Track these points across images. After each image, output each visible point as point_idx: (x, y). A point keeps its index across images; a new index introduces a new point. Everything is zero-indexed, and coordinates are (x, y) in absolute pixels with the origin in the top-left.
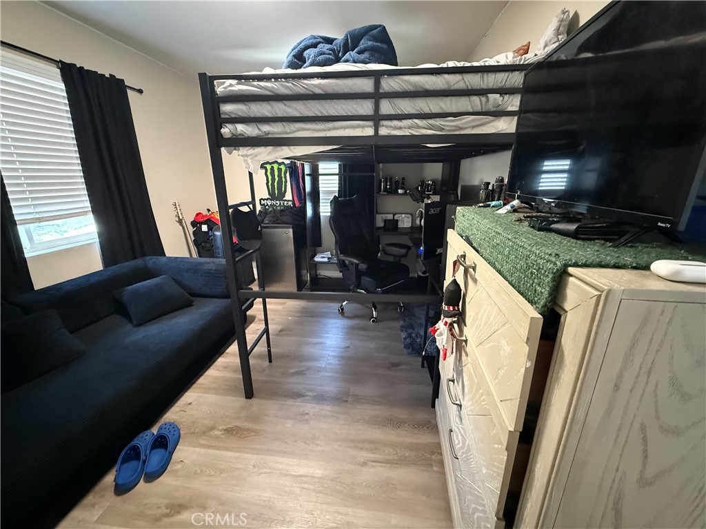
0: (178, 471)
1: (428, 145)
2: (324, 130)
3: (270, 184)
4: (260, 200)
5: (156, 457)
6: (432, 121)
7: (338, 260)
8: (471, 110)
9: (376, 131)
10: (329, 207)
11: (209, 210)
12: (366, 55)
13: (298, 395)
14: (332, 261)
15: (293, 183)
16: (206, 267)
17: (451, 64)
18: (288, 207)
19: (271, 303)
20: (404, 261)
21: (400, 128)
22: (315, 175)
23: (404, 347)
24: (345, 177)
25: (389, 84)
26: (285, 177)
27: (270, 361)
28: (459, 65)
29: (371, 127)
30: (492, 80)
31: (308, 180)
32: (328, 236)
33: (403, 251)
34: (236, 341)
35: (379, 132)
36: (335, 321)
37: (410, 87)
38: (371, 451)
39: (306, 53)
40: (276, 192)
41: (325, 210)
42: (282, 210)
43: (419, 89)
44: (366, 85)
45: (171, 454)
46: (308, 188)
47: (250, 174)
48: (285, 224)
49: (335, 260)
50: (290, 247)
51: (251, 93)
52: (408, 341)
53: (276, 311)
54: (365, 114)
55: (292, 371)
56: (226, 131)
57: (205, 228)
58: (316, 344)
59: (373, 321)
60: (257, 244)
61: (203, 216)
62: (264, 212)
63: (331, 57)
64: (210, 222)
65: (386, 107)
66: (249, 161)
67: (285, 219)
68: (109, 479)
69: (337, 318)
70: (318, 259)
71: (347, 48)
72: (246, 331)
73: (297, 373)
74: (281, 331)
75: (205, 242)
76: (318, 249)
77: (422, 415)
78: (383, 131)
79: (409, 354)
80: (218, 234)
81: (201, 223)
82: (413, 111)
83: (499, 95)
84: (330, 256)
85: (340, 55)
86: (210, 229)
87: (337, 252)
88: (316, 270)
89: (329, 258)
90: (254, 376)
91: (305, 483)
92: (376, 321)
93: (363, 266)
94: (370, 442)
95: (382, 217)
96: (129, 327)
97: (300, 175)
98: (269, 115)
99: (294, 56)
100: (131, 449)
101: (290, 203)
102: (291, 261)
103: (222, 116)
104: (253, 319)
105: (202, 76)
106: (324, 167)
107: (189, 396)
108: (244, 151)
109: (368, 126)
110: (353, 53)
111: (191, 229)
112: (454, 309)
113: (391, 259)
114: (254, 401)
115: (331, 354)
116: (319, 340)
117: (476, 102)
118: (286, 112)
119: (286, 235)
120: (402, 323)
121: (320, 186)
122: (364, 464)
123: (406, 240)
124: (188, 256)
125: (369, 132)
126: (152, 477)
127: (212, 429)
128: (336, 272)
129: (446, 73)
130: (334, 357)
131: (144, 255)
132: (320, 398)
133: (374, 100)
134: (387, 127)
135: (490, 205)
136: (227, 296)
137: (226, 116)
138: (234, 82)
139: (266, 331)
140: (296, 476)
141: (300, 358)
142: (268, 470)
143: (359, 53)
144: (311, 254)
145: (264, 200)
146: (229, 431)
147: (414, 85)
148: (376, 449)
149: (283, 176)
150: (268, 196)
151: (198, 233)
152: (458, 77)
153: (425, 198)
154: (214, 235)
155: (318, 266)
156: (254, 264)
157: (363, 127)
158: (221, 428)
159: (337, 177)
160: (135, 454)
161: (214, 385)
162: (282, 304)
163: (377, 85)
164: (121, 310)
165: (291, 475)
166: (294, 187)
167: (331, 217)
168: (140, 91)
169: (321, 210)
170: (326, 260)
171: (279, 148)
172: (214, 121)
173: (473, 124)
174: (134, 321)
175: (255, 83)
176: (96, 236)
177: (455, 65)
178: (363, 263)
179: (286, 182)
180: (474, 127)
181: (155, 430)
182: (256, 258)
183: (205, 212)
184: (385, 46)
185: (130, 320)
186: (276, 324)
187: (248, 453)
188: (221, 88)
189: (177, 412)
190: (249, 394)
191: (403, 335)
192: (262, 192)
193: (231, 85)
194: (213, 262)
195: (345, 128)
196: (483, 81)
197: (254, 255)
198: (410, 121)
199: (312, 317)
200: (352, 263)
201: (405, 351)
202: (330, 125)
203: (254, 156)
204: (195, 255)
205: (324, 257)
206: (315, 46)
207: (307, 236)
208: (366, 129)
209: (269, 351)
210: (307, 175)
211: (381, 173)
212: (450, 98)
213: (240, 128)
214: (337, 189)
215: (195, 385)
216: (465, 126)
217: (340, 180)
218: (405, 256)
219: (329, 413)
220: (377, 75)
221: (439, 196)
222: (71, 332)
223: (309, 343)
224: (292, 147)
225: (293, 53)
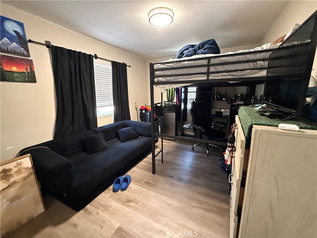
0: (130, 190)
1: (230, 82)
2: (188, 78)
3: (168, 96)
4: (164, 102)
5: (124, 185)
6: (231, 73)
7: (193, 127)
8: (249, 68)
9: (208, 78)
10: (191, 105)
11: (146, 105)
12: (206, 50)
13: (172, 177)
14: (190, 128)
15: (177, 96)
16: (144, 125)
17: (240, 51)
18: (174, 105)
19: (165, 142)
20: (223, 130)
21: (218, 76)
22: (186, 92)
23: (220, 168)
24: (199, 94)
25: (213, 61)
26: (174, 93)
27: (162, 163)
28: (244, 52)
29: (206, 76)
30: (258, 56)
31: (183, 94)
32: (190, 117)
33: (224, 125)
34: (152, 153)
35: (209, 78)
36: (189, 152)
37: (222, 61)
38: (198, 203)
39: (184, 52)
40: (170, 99)
41: (189, 106)
42: (172, 106)
43: (226, 62)
44: (205, 62)
45: (129, 184)
46: (183, 97)
47: (162, 93)
48: (173, 111)
49: (192, 127)
50: (174, 121)
51: (165, 68)
52: (222, 165)
53: (166, 145)
54: (204, 72)
55: (170, 168)
56: (156, 80)
57: (144, 112)
58: (181, 160)
59: (206, 155)
60: (162, 117)
61: (144, 107)
62: (165, 106)
63: (193, 52)
64: (146, 110)
65: (212, 69)
66: (162, 89)
67: (172, 109)
68: (111, 187)
69: (191, 151)
70: (184, 126)
71: (199, 48)
72: (155, 150)
73: (172, 169)
74: (167, 153)
75: (144, 117)
76: (185, 122)
77: (224, 197)
78: (211, 78)
79: (222, 171)
80: (148, 114)
81: (143, 110)
82: (223, 70)
83: (262, 61)
84: (190, 126)
85: (197, 50)
86: (146, 112)
87: (192, 124)
88: (184, 131)
89: (189, 126)
90: (156, 167)
91: (171, 206)
92: (208, 155)
93: (203, 130)
94: (198, 200)
95: (215, 111)
96: (119, 142)
97: (180, 92)
98: (170, 74)
99: (180, 54)
100: (117, 180)
101: (175, 103)
102: (173, 127)
103: (155, 75)
104: (157, 147)
105: (151, 64)
106: (190, 89)
107: (134, 169)
108: (161, 86)
109: (205, 76)
110: (202, 50)
111: (140, 112)
112: (232, 145)
113: (218, 129)
114: (155, 175)
115: (187, 165)
116: (182, 159)
117: (252, 65)
118: (175, 73)
119: (172, 116)
120: (220, 158)
121: (188, 96)
122: (194, 207)
123: (225, 121)
124: (137, 121)
125: (205, 78)
126: (123, 190)
127: (141, 181)
128: (192, 133)
129: (237, 55)
130: (188, 166)
131: (125, 119)
132: (180, 180)
133: (207, 67)
134: (212, 76)
135: (255, 106)
136: (150, 136)
137: (157, 75)
138: (160, 65)
139: (162, 150)
140: (168, 204)
141: (174, 164)
142: (158, 198)
143: (204, 50)
144: (182, 124)
145: (165, 102)
146: (146, 183)
147: (224, 60)
148: (201, 203)
149: (173, 93)
150: (167, 100)
151: (141, 113)
152: (243, 56)
153: (233, 102)
154: (147, 114)
155: (185, 129)
156: (160, 127)
157: (203, 76)
158: (144, 181)
159: (195, 93)
160: (118, 182)
161: (142, 167)
162: (168, 143)
163: (209, 62)
164: (118, 137)
165: (166, 202)
166: (177, 97)
167: (191, 109)
168: (130, 66)
169: (188, 106)
170: (188, 127)
171: (172, 85)
172: (153, 76)
173: (250, 73)
174: (121, 140)
175: (166, 65)
176: (113, 112)
177: (241, 52)
178: (203, 129)
179: (174, 95)
180: (251, 74)
181: (124, 176)
182: (161, 124)
183: (144, 106)
184: (214, 46)
185: (120, 140)
186: (165, 150)
187: (152, 191)
188: (155, 67)
189: (131, 173)
190: (154, 172)
191: (220, 163)
192: (165, 99)
193: (159, 66)
194: (146, 124)
195: (196, 77)
196: (255, 57)
197: (160, 121)
198: (222, 73)
199: (180, 149)
200: (198, 129)
201: (220, 170)
202: (191, 76)
203: (163, 88)
204: (140, 120)
205: (187, 126)
206: (187, 49)
207: (181, 116)
208: (204, 77)
209: (162, 159)
210: (183, 92)
211: (215, 91)
212: (239, 64)
213: (160, 79)
214: (195, 98)
215: (136, 166)
216: (245, 74)
217: (197, 94)
218: (224, 128)
219: (183, 186)
220: (209, 58)
221: (243, 102)
222: (105, 141)
223: (178, 159)
224: (177, 84)
225: (180, 52)
